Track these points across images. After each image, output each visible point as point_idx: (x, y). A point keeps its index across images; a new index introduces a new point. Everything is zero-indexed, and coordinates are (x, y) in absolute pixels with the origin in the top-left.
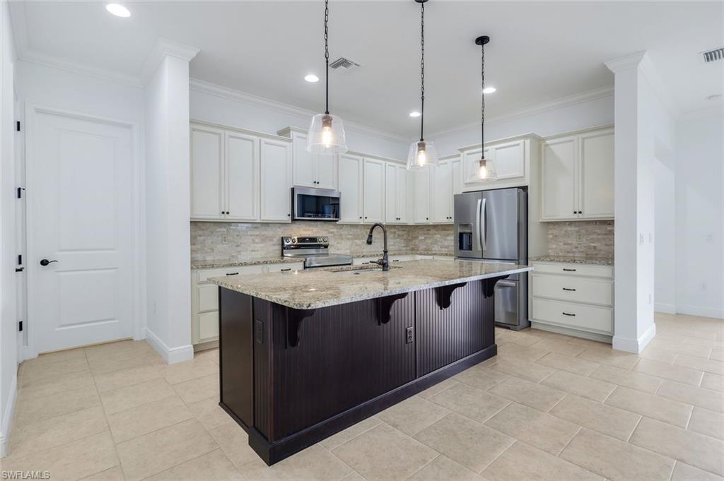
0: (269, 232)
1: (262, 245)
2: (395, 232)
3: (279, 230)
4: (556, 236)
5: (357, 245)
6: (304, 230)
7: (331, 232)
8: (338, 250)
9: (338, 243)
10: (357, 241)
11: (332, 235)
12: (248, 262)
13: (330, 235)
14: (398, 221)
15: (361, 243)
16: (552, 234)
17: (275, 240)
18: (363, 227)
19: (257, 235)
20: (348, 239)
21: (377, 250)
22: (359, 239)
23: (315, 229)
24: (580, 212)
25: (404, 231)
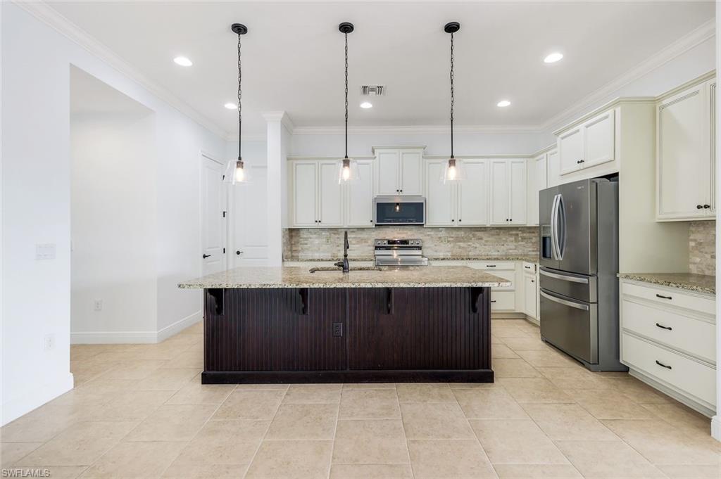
0: (364, 235)
1: (357, 246)
2: (517, 235)
3: (372, 233)
4: (700, 244)
5: (460, 247)
6: (398, 233)
7: (428, 235)
8: (436, 251)
9: (436, 245)
10: (462, 244)
11: (429, 237)
12: (325, 259)
13: (427, 237)
14: (509, 223)
15: (467, 246)
16: (695, 240)
17: (369, 242)
18: (469, 230)
19: (354, 238)
20: (448, 241)
21: (489, 253)
22: (464, 242)
23: (409, 233)
24: (706, 207)
25: (533, 232)
